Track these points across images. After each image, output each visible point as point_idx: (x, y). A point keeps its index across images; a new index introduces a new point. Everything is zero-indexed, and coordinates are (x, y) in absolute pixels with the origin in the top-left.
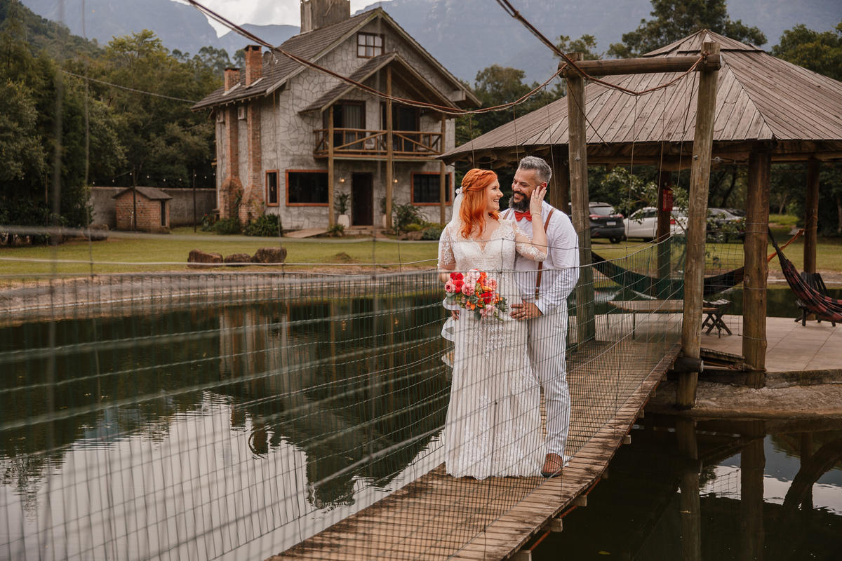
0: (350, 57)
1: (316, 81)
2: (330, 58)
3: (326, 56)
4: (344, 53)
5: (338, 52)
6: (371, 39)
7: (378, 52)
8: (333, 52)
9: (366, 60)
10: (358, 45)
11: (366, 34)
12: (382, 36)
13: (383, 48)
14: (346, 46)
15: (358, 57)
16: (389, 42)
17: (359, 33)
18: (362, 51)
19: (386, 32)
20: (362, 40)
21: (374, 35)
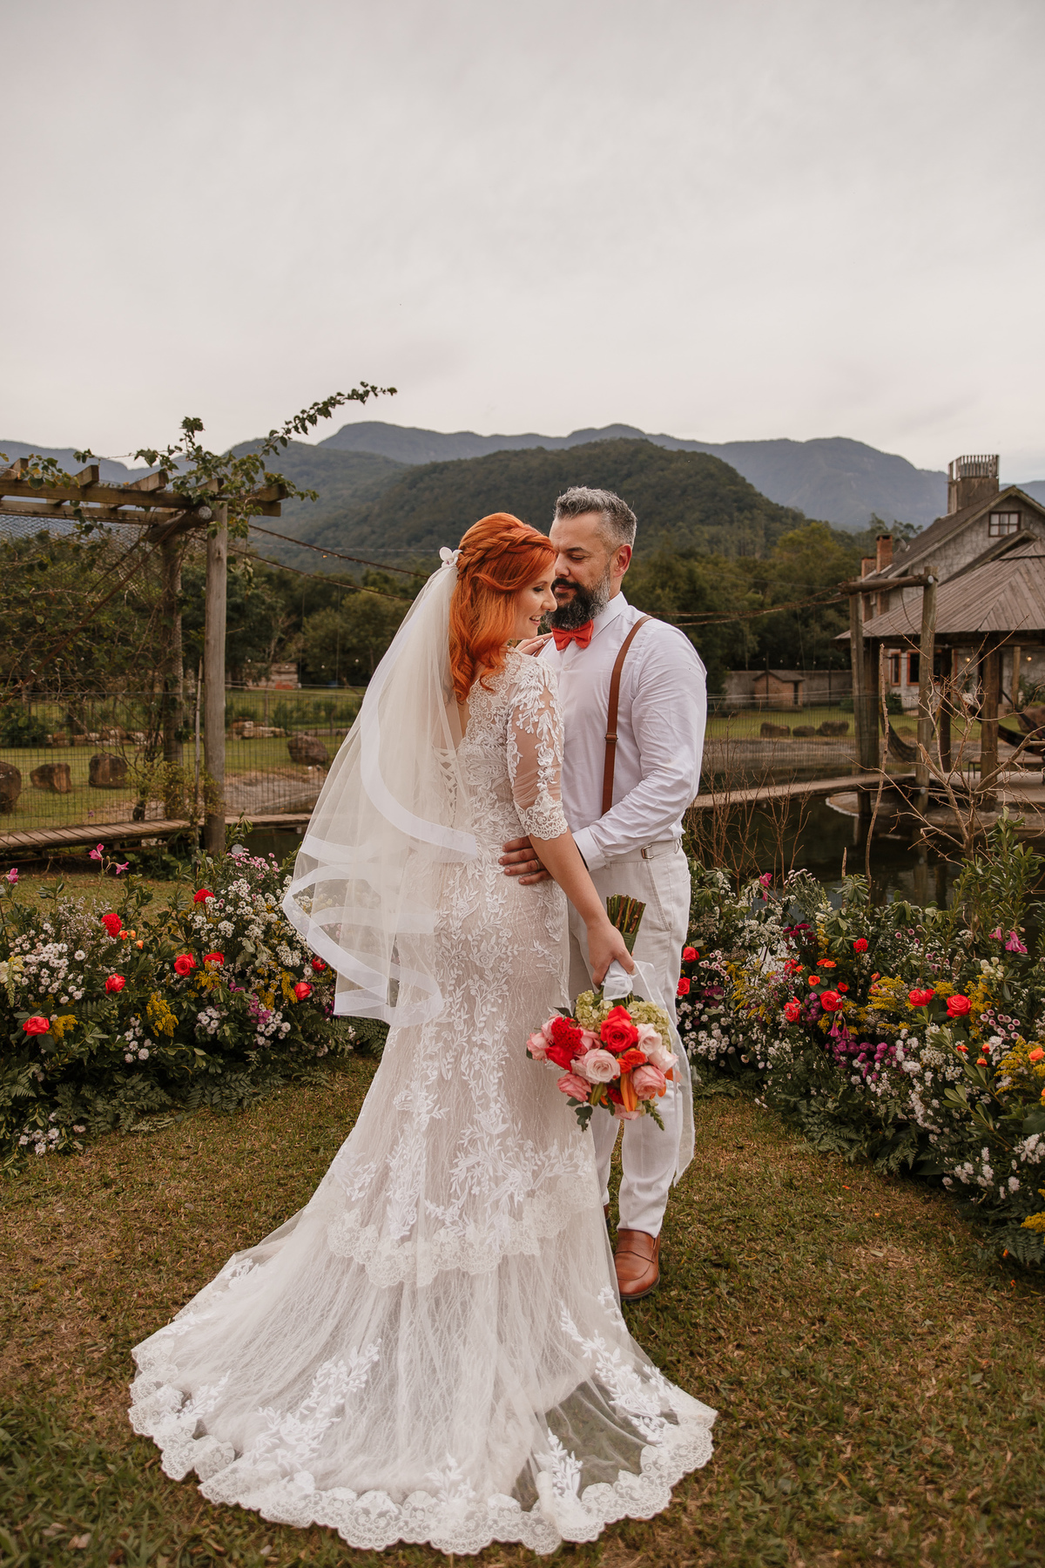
0: (981, 537)
1: (942, 564)
2: (959, 540)
3: (954, 539)
4: (974, 534)
5: (968, 534)
6: (1005, 518)
7: (1013, 529)
8: (962, 534)
9: (998, 539)
10: (990, 525)
11: (1000, 513)
12: (1019, 513)
13: (1019, 525)
14: (976, 528)
15: (990, 536)
16: (1026, 518)
17: (991, 513)
18: (995, 531)
19: (1023, 509)
20: (995, 519)
21: (1009, 513)
